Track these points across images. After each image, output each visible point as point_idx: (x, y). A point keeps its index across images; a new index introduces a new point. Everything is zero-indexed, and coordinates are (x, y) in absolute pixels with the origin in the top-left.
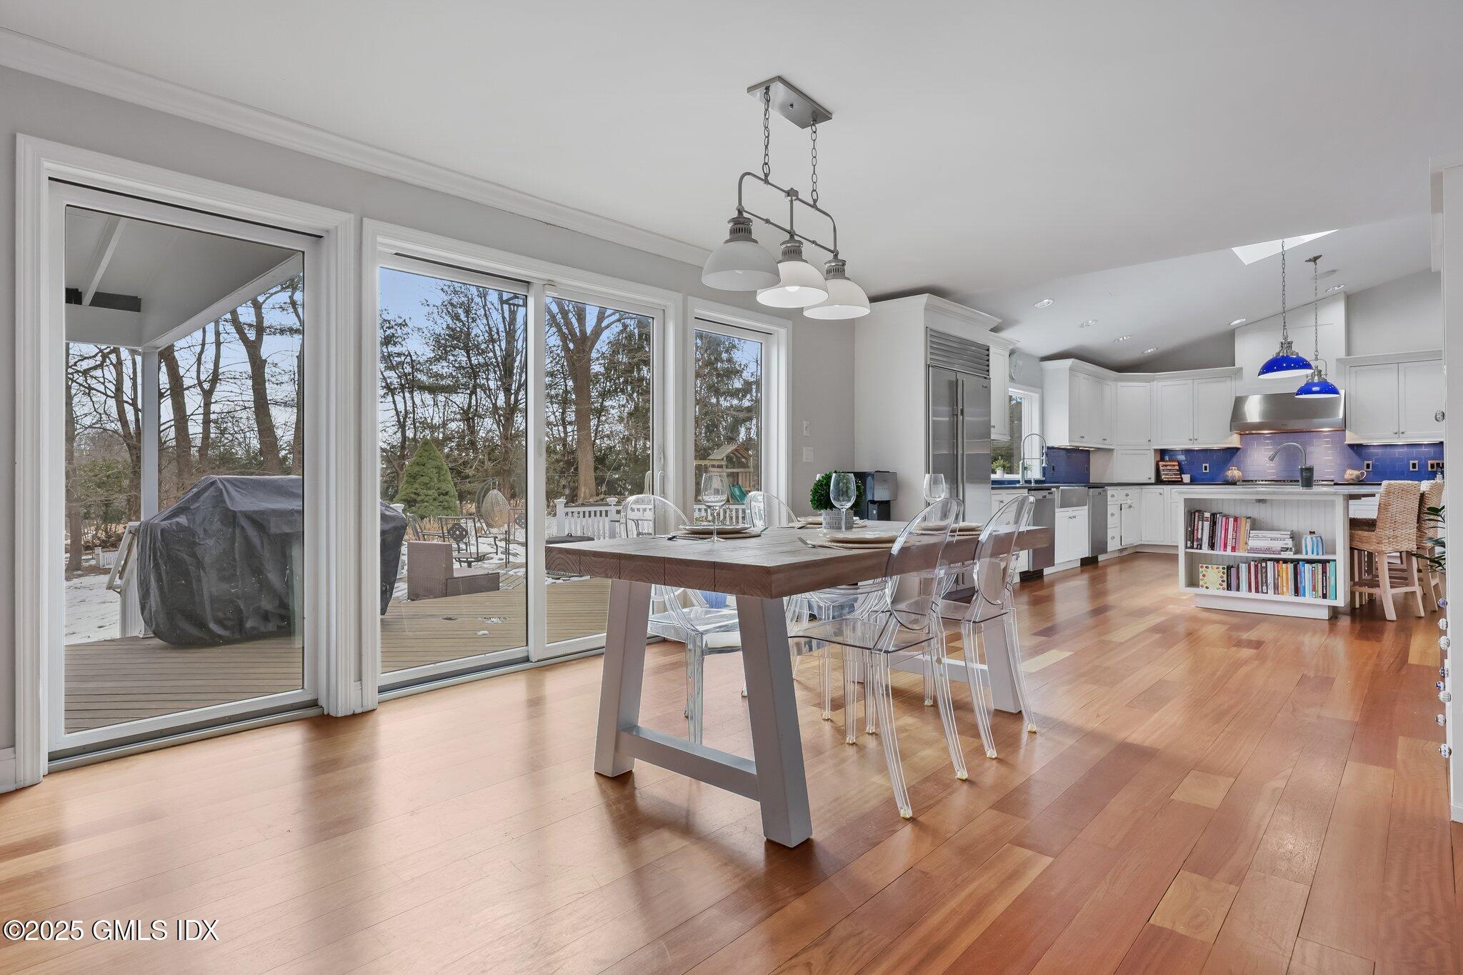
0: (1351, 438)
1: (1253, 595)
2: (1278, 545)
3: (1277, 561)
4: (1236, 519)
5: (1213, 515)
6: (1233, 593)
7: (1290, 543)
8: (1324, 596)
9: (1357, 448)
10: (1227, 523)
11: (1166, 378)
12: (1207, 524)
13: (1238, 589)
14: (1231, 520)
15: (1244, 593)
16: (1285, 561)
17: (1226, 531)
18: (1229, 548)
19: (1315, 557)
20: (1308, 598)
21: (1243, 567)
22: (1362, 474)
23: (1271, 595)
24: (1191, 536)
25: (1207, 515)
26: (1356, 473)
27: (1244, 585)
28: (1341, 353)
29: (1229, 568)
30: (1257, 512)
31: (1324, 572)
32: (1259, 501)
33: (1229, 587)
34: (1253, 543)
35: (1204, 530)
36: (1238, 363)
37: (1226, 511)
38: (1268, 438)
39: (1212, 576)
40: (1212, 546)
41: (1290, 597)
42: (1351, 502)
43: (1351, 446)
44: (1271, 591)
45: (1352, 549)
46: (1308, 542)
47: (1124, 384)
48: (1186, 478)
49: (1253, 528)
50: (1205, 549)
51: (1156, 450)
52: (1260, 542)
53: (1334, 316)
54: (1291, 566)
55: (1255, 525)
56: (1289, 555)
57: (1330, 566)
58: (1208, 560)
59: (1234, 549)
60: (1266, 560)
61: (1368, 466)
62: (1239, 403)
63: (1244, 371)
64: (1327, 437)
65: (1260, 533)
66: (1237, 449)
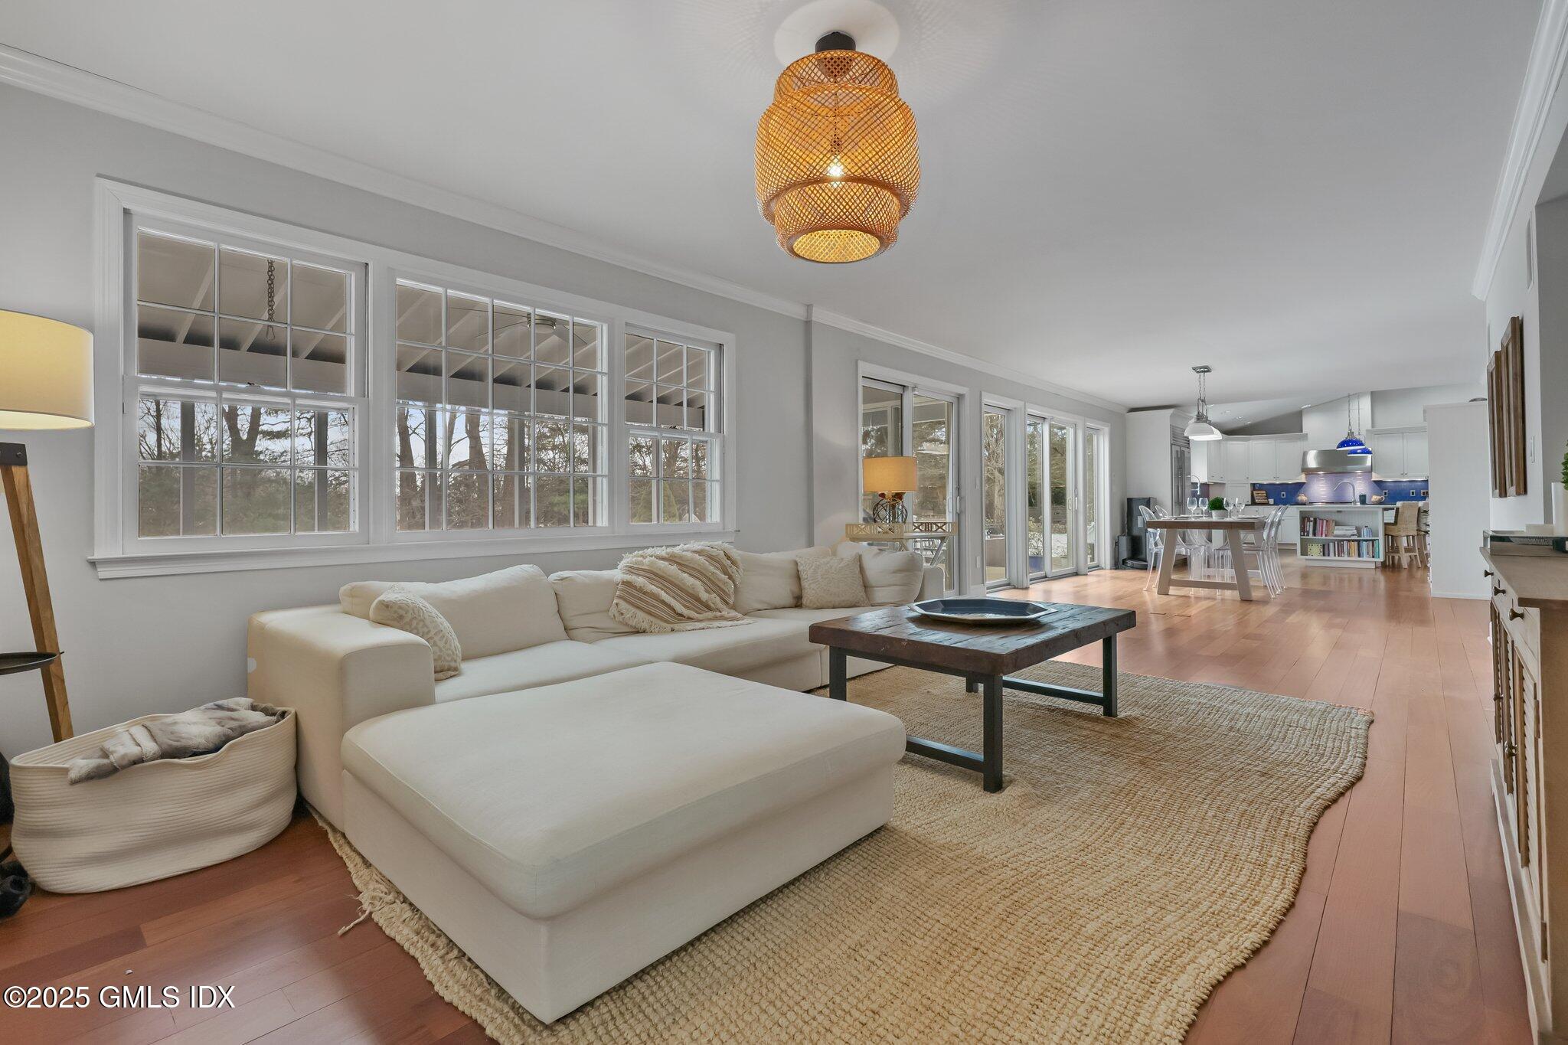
0: (1375, 477)
1: (1337, 558)
2: (1351, 532)
3: (1349, 541)
4: (1327, 521)
5: (1315, 520)
6: (1326, 558)
7: (1355, 532)
8: (1373, 557)
9: (1378, 483)
10: (1323, 523)
11: (1261, 439)
12: (1312, 523)
13: (1329, 556)
14: (1325, 521)
15: (1332, 557)
16: (1353, 541)
17: (1322, 526)
18: (1324, 535)
19: (1368, 538)
20: (1365, 558)
21: (1331, 545)
22: (1382, 498)
23: (1346, 558)
24: (1303, 530)
25: (1312, 519)
26: (1379, 497)
27: (1332, 553)
28: (1369, 427)
29: (1324, 545)
30: (1338, 517)
31: (1373, 545)
32: (1338, 511)
33: (1324, 555)
34: (1336, 532)
35: (1310, 526)
36: (1304, 431)
37: (1322, 517)
38: (1323, 477)
39: (1315, 550)
40: (1314, 534)
41: (1355, 558)
42: (1385, 512)
43: (1375, 481)
44: (1346, 556)
45: (1386, 535)
46: (1365, 531)
47: (1231, 442)
48: (1271, 501)
49: (1336, 525)
50: (1311, 536)
51: (1251, 484)
52: (1339, 531)
53: (1366, 404)
54: (1356, 543)
55: (1337, 524)
56: (1356, 538)
57: (1376, 543)
58: (1312, 541)
59: (1326, 536)
60: (1343, 541)
61: (1385, 493)
62: (1305, 454)
63: (1309, 435)
64: (1359, 476)
65: (1340, 527)
66: (1305, 483)
